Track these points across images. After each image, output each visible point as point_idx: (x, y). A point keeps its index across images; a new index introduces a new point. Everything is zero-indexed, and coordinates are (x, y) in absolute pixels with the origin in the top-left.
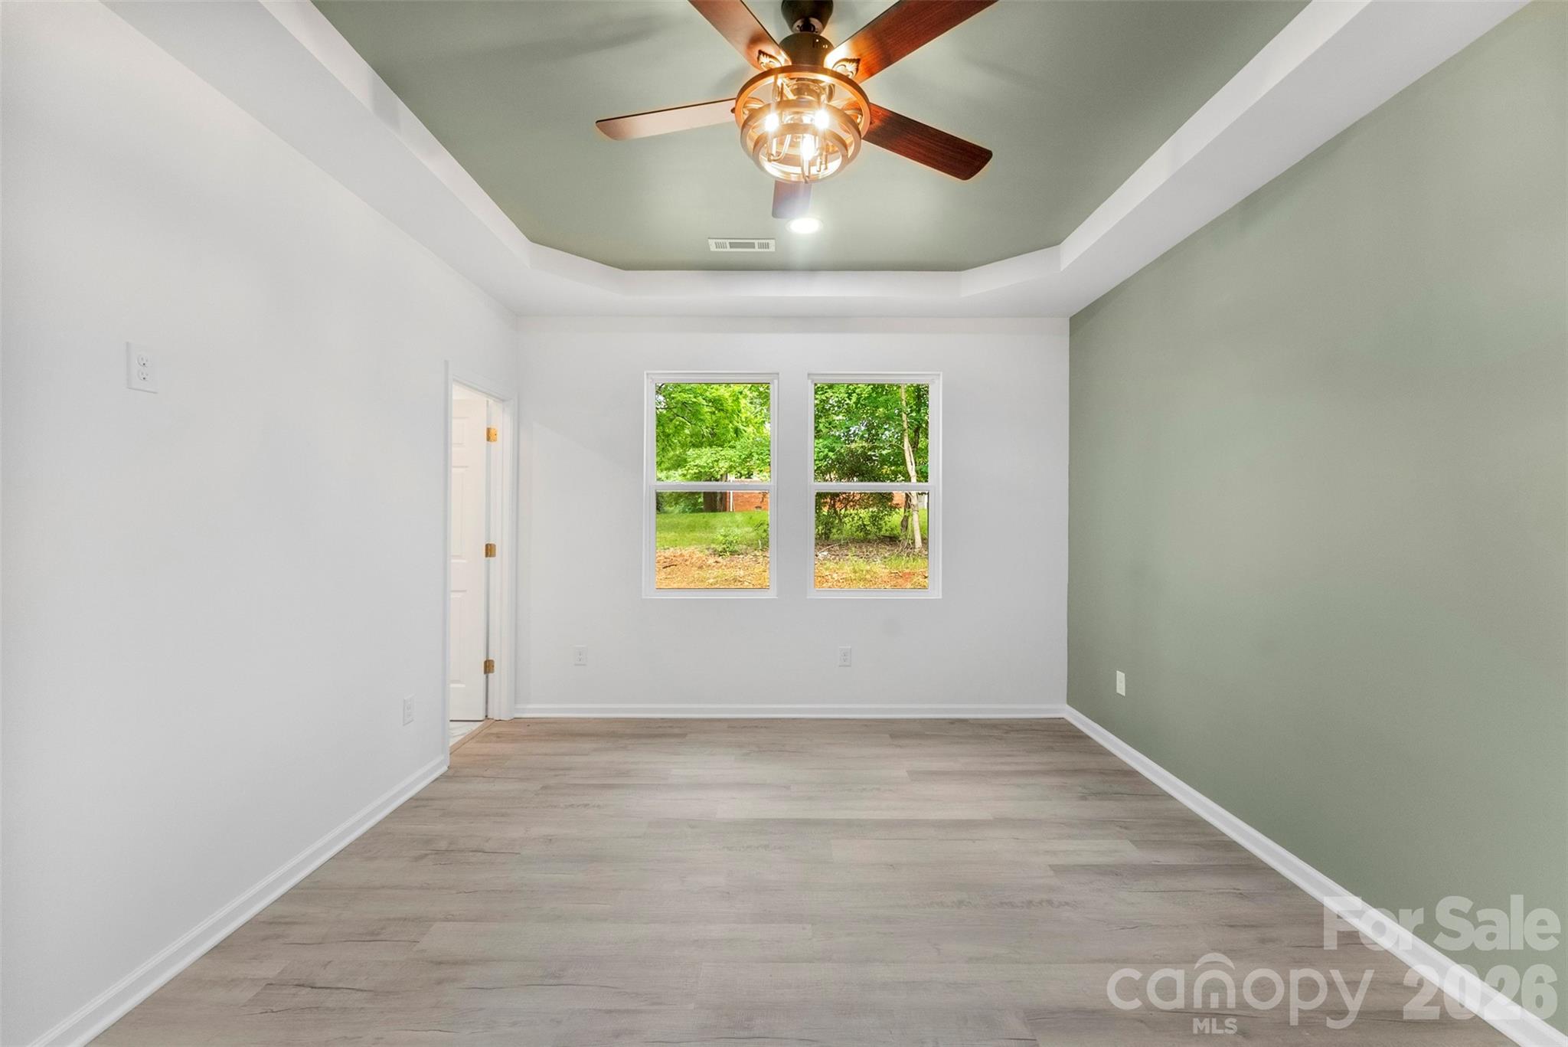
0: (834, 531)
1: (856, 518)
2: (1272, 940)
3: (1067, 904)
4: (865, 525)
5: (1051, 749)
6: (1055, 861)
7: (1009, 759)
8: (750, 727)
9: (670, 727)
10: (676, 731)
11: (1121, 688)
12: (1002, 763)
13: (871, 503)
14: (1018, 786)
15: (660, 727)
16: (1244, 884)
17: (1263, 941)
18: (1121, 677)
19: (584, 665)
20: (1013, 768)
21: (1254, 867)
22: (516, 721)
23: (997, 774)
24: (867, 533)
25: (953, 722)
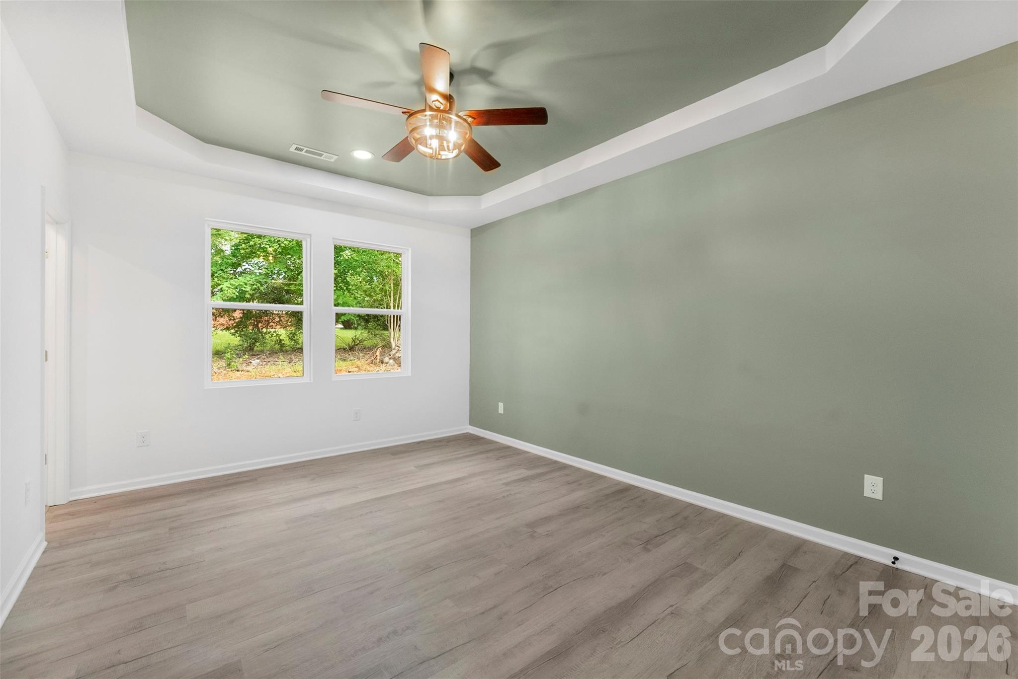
0: (258, 344)
1: (275, 335)
2: (582, 484)
3: (517, 493)
4: (281, 340)
5: (471, 445)
6: (505, 481)
7: (458, 453)
8: (300, 467)
9: (238, 478)
10: (245, 479)
11: (501, 410)
12: (458, 454)
13: (290, 324)
14: (469, 461)
15: (229, 479)
16: (566, 472)
17: (580, 485)
18: (501, 405)
19: (148, 446)
20: (462, 455)
21: (564, 467)
22: (72, 503)
23: (457, 459)
24: (282, 345)
25: (419, 443)
